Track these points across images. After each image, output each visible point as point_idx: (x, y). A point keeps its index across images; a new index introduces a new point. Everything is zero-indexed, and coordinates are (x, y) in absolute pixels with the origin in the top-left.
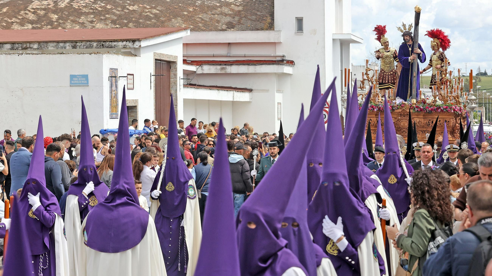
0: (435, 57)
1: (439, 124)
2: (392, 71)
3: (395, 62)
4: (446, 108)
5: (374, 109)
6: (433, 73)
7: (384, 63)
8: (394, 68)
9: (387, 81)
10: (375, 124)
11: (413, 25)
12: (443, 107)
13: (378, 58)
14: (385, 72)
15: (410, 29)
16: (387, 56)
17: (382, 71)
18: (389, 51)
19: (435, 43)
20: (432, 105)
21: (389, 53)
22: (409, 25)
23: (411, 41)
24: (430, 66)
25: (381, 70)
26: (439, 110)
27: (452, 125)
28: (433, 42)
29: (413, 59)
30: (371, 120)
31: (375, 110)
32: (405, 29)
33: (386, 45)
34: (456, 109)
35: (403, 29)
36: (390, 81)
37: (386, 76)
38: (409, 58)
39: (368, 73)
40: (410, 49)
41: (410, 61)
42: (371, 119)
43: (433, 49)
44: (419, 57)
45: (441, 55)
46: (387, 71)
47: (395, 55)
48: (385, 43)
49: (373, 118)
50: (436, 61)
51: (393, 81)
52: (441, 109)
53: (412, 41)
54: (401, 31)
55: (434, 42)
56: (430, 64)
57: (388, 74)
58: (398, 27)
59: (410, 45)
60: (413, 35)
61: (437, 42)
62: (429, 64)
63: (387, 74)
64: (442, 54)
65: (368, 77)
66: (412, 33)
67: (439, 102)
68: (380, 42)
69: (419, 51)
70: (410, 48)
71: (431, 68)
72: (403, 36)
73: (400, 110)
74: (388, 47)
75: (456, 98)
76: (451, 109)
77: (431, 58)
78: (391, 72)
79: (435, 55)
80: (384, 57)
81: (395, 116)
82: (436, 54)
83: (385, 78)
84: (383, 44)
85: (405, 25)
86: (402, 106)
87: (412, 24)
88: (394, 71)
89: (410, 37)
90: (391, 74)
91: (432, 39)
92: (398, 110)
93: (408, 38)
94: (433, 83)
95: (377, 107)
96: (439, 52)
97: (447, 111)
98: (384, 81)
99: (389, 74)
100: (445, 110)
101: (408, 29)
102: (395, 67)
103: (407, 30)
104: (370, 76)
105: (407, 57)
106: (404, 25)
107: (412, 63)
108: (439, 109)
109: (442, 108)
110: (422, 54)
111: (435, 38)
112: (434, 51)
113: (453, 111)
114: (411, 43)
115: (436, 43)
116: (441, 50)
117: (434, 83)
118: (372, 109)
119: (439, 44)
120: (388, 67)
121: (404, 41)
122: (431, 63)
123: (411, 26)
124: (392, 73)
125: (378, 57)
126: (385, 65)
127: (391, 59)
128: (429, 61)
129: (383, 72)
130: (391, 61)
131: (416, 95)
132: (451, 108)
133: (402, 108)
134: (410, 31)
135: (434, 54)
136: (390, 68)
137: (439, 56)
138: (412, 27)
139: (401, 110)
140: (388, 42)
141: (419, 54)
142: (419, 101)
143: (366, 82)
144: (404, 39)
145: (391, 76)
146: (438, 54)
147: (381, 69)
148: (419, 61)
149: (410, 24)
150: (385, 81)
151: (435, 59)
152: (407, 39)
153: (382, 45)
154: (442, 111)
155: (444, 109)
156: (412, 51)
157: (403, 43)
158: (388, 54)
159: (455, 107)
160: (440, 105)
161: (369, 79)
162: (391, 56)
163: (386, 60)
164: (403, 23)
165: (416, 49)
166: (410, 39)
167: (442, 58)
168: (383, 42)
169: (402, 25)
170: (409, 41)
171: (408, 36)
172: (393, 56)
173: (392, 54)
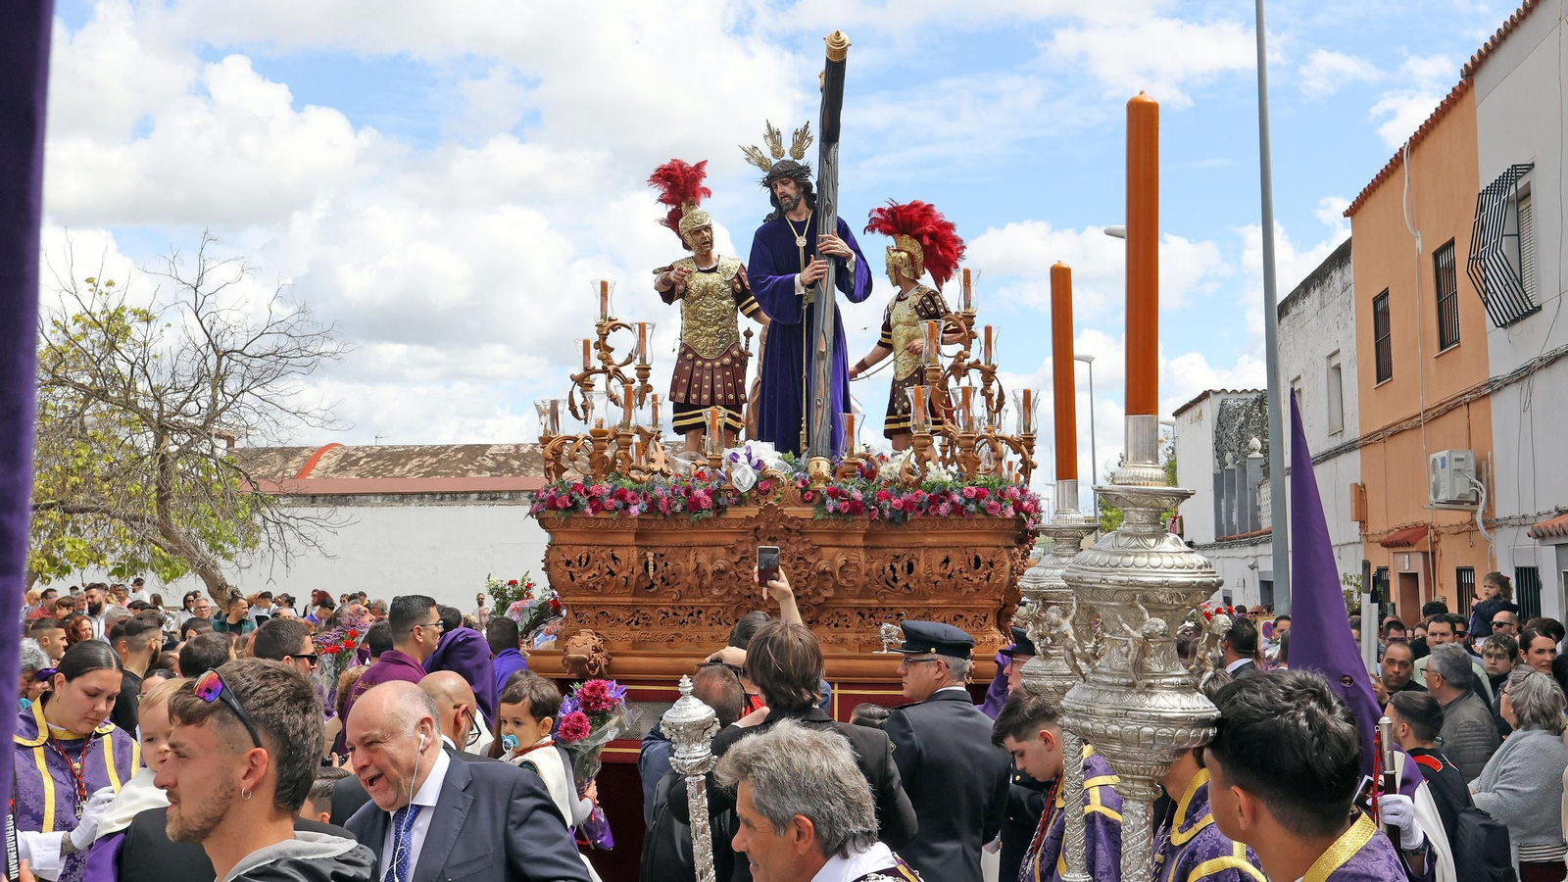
0: (904, 311)
1: (942, 575)
2: (728, 353)
3: (741, 316)
4: (979, 496)
5: (627, 506)
6: (896, 374)
7: (696, 319)
8: (738, 343)
9: (705, 397)
10: (634, 576)
11: (815, 131)
12: (961, 494)
13: (667, 296)
14: (697, 357)
15: (798, 151)
16: (706, 291)
17: (685, 353)
18: (714, 270)
19: (904, 255)
20: (906, 484)
21: (715, 275)
22: (796, 133)
23: (802, 205)
24: (882, 349)
25: (683, 350)
26: (944, 508)
27: (1007, 579)
29: (816, 280)
30: (614, 558)
31: (634, 510)
32: (777, 153)
33: (699, 241)
34: (1026, 504)
35: (767, 153)
36: (720, 396)
37: (702, 377)
38: (797, 277)
39: (609, 342)
40: (801, 241)
41: (800, 290)
42: (617, 553)
43: (896, 282)
44: (843, 281)
45: (927, 301)
46: (705, 355)
47: (738, 286)
48: (698, 232)
49: (625, 551)
50: (908, 324)
51: (731, 396)
52: (953, 503)
53: (810, 205)
54: (760, 165)
55: (899, 251)
56: (884, 340)
57: (713, 367)
58: (748, 145)
59: (800, 226)
61: (909, 249)
62: (880, 343)
63: (708, 364)
64: (931, 296)
65: (606, 360)
66: (806, 170)
67: (939, 473)
69: (841, 247)
70: (800, 234)
71: (891, 356)
72: (769, 183)
73: (752, 511)
74: (709, 252)
75: (1023, 447)
76: (1000, 500)
77: (889, 315)
78: (724, 355)
79: (903, 303)
80: (694, 294)
81: (731, 540)
82: (906, 298)
83: (701, 381)
84: (689, 240)
85: (778, 133)
86: (760, 491)
87: (807, 126)
88: (735, 353)
89: (798, 185)
90: (724, 366)
91: (890, 241)
92: (743, 508)
93: (790, 189)
95: (645, 498)
96: (920, 288)
97: (984, 511)
98: (694, 396)
99: (717, 364)
100: (972, 507)
101: (792, 152)
102: (743, 339)
103: (787, 157)
104: (618, 358)
105: (788, 276)
106: (774, 135)
108: (942, 501)
109: (957, 498)
110: (854, 262)
111: (902, 232)
112: (898, 289)
113: (1010, 512)
114: (804, 214)
115: (909, 253)
118: (618, 503)
119: (920, 257)
120: (710, 335)
121: (773, 210)
122: (889, 337)
123: (802, 136)
124: (727, 360)
126: (698, 328)
127: (725, 302)
128: (880, 331)
129: (690, 356)
130: (725, 312)
131: (827, 437)
132: (1002, 494)
133: (762, 501)
134: (801, 162)
135: (899, 299)
136: (720, 342)
137: (922, 302)
138: (810, 140)
139: (757, 509)
140: (708, 228)
141: (840, 261)
142: (845, 467)
143: (599, 381)
144: (774, 200)
145: (724, 376)
146: (914, 297)
147: (682, 345)
149: (800, 127)
150: (700, 397)
151: (904, 318)
152: (788, 196)
153: (686, 246)
154: (957, 509)
155: (968, 501)
156: (811, 248)
157: (769, 216)
158: (712, 279)
159: (1018, 494)
160: (945, 484)
161: (610, 368)
162: (724, 289)
163: (701, 308)
164: (769, 126)
165: (826, 235)
166: (798, 194)
167: (932, 309)
168: (689, 228)
169: (765, 136)
170: (796, 205)
171: (792, 184)
172: (733, 289)
173: (726, 282)
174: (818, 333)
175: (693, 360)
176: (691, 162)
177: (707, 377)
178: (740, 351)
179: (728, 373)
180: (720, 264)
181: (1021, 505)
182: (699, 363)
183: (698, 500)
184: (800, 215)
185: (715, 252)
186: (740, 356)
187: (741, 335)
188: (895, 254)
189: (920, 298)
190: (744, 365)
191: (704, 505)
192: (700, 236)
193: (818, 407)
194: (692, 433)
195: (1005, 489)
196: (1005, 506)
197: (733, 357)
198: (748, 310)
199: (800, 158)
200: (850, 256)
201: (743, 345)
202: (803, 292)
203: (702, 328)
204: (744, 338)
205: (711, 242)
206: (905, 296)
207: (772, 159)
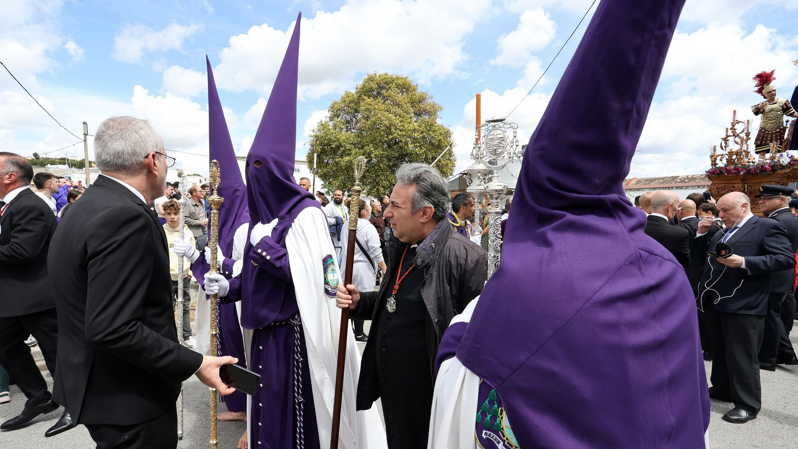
2: (779, 128)
3: (785, 116)
5: (739, 172)
7: (767, 119)
8: (783, 124)
9: (768, 141)
13: (756, 113)
16: (772, 110)
18: (776, 103)
21: (776, 105)
25: (761, 128)
30: (733, 187)
31: (742, 173)
36: (774, 141)
39: (735, 127)
42: (734, 185)
46: (769, 129)
47: (785, 107)
48: (771, 92)
49: (737, 185)
51: (779, 141)
63: (770, 132)
65: (734, 133)
73: (788, 170)
74: (774, 98)
78: (777, 129)
80: (766, 111)
81: (777, 180)
84: (766, 95)
86: (791, 164)
88: (781, 128)
90: (776, 132)
92: (784, 170)
95: (746, 169)
98: (764, 142)
99: (774, 132)
104: (738, 131)
118: (737, 172)
120: (772, 123)
126: (767, 122)
127: (779, 113)
129: (763, 130)
130: (778, 115)
133: (792, 167)
136: (776, 125)
139: (790, 169)
140: (774, 91)
143: (731, 139)
145: (776, 135)
150: (766, 142)
153: (765, 98)
158: (774, 106)
161: (736, 134)
162: (779, 109)
163: (769, 115)
168: (767, 91)
172: (783, 108)
173: (780, 106)
175: (765, 131)
176: (769, 71)
177: (770, 136)
178: (784, 127)
179: (778, 134)
180: (778, 101)
182: (767, 132)
183: (766, 168)
185: (776, 98)
187: (784, 122)
190: (785, 131)
191: (768, 170)
192: (771, 94)
194: (762, 153)
198: (788, 114)
201: (785, 125)
203: (769, 121)
205: (775, 95)
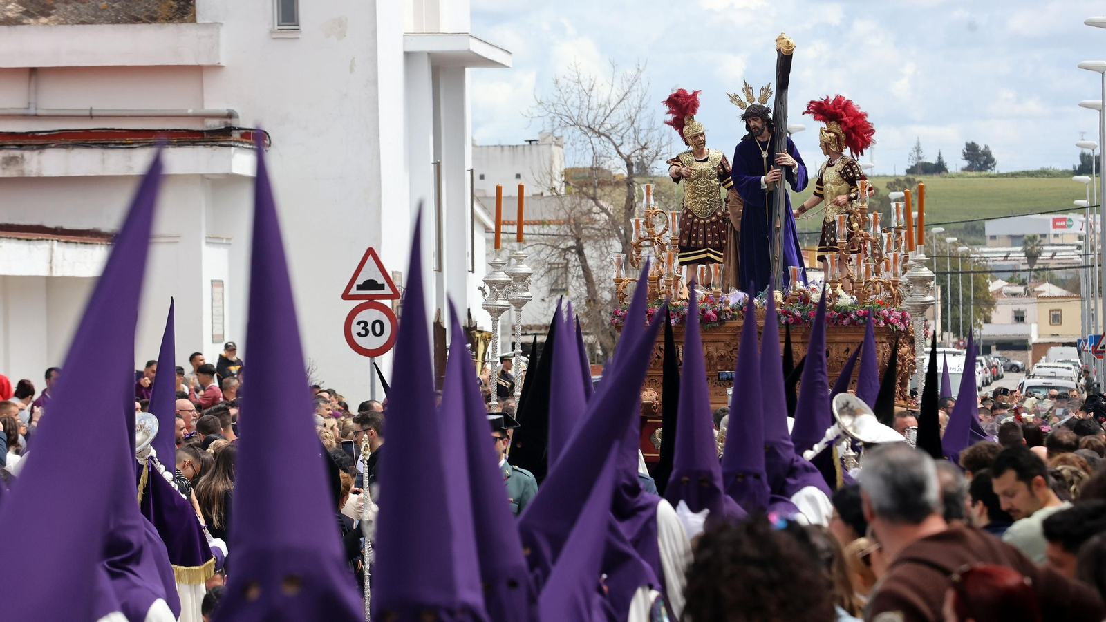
0: (831, 175)
1: (845, 358)
2: (715, 214)
3: (722, 189)
4: (865, 315)
6: (826, 217)
7: (694, 192)
8: (721, 206)
9: (700, 242)
11: (773, 88)
12: (856, 313)
13: (677, 180)
14: (695, 216)
15: (764, 99)
16: (701, 174)
17: (687, 214)
18: (706, 160)
19: (832, 135)
21: (706, 163)
22: (762, 89)
23: (766, 132)
24: (816, 198)
25: (685, 212)
26: (846, 321)
27: (881, 360)
28: (826, 131)
29: (774, 182)
30: (660, 349)
32: (750, 100)
33: (697, 144)
34: (892, 319)
35: (744, 99)
36: (710, 242)
37: (698, 230)
38: (763, 178)
40: (765, 154)
41: (764, 186)
43: (827, 153)
44: (789, 176)
45: (847, 169)
46: (700, 215)
47: (722, 170)
48: (696, 137)
50: (835, 184)
51: (717, 242)
52: (851, 318)
53: (770, 131)
54: (739, 105)
55: (828, 132)
56: (818, 192)
57: (705, 223)
58: (732, 93)
59: (764, 144)
60: (771, 116)
61: (835, 130)
62: (816, 194)
63: (702, 221)
64: (851, 165)
65: (651, 233)
66: (768, 110)
67: (846, 300)
68: (681, 133)
69: (789, 159)
70: (764, 150)
72: (745, 117)
73: (740, 323)
74: (702, 149)
75: (892, 287)
76: (877, 317)
77: (822, 175)
78: (713, 216)
79: (832, 168)
80: (693, 177)
81: (727, 338)
82: (834, 165)
83: (697, 232)
84: (690, 141)
85: (751, 88)
87: (769, 86)
88: (720, 213)
89: (763, 120)
90: (712, 222)
91: (824, 125)
92: (734, 321)
93: (758, 123)
94: (828, 244)
95: (678, 314)
96: (843, 158)
97: (868, 323)
98: (693, 242)
99: (708, 221)
100: (861, 321)
101: (759, 100)
103: (756, 102)
105: (758, 177)
106: (748, 90)
107: (771, 193)
108: (845, 317)
109: (853, 316)
110: (797, 166)
111: (831, 121)
112: (828, 157)
113: (882, 324)
114: (766, 136)
115: (835, 133)
116: (847, 152)
117: (831, 244)
119: (843, 137)
120: (703, 203)
121: (747, 133)
122: (822, 189)
123: (766, 91)
124: (714, 218)
125: (677, 177)
126: (695, 198)
127: (713, 181)
129: (690, 216)
130: (713, 187)
132: (878, 314)
133: (745, 317)
134: (765, 106)
135: (829, 165)
136: (710, 207)
137: (844, 169)
138: (771, 93)
140: (702, 134)
141: (788, 168)
142: (790, 298)
144: (748, 128)
145: (712, 228)
146: (839, 164)
147: (685, 208)
148: (788, 186)
149: (765, 86)
150: (697, 242)
151: (832, 180)
152: (757, 127)
154: (853, 322)
155: (859, 318)
156: (771, 159)
157: (745, 137)
158: (704, 166)
159: (887, 313)
160: (847, 308)
161: (654, 238)
162: (712, 173)
163: (698, 185)
164: (745, 83)
165: (780, 154)
166: (763, 126)
167: (851, 174)
168: (689, 132)
169: (743, 90)
170: (762, 133)
171: (760, 120)
172: (718, 172)
173: (714, 168)
174: (775, 217)
177: (701, 230)
178: (723, 212)
179: (715, 227)
180: (710, 157)
181: (889, 319)
182: (696, 220)
183: (709, 316)
184: (763, 138)
186: (722, 215)
187: (723, 200)
188: (827, 135)
189: (843, 166)
190: (725, 221)
191: (712, 320)
192: (697, 139)
193: (776, 261)
195: (879, 311)
196: (880, 321)
197: (718, 217)
198: (727, 186)
199: (764, 103)
200: (794, 165)
202: (766, 187)
203: (698, 198)
204: (724, 203)
205: (704, 143)
206: (833, 163)
207: (747, 102)
